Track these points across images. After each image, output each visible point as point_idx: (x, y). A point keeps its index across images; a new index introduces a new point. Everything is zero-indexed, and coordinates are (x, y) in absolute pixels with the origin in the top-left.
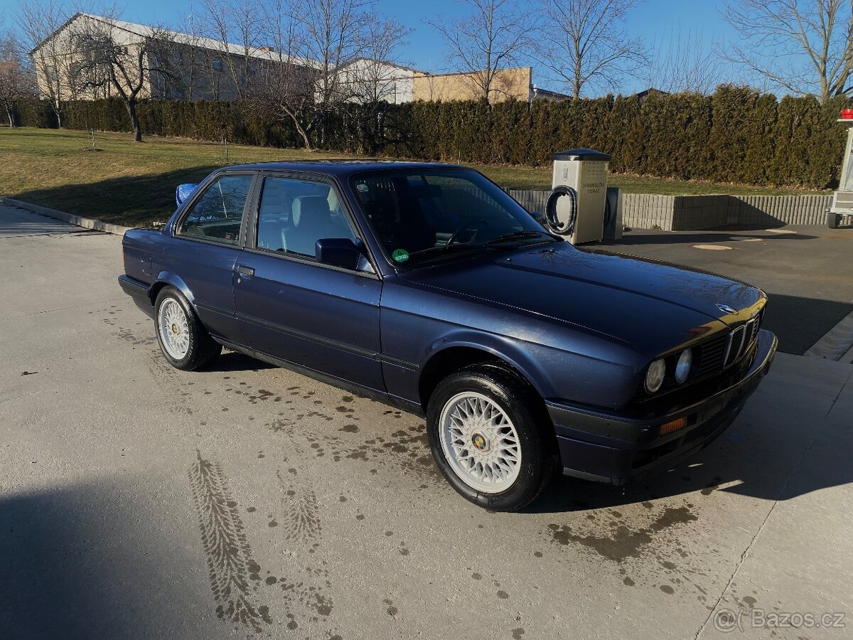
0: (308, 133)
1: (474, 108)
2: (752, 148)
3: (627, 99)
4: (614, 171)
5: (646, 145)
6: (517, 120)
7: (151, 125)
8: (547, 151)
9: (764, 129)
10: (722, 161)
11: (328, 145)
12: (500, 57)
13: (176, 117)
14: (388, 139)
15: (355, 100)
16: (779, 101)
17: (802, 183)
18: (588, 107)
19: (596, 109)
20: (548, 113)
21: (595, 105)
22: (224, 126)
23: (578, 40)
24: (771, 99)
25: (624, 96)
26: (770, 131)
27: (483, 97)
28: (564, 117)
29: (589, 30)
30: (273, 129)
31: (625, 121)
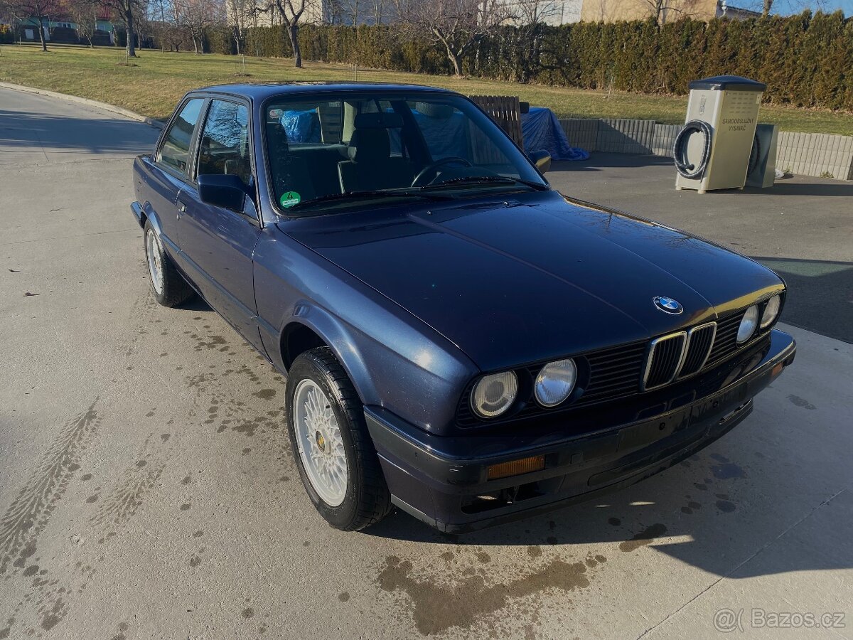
0: (458, 58)
1: (639, 29)
3: (828, 16)
4: (800, 105)
5: (845, 73)
6: (688, 43)
7: (317, 51)
11: (481, 71)
13: (340, 42)
14: (542, 65)
15: (510, 22)
18: (777, 27)
20: (726, 36)
21: (787, 24)
22: (382, 52)
25: (824, 13)
27: (651, 17)
28: (746, 39)
30: (428, 55)
31: (823, 44)
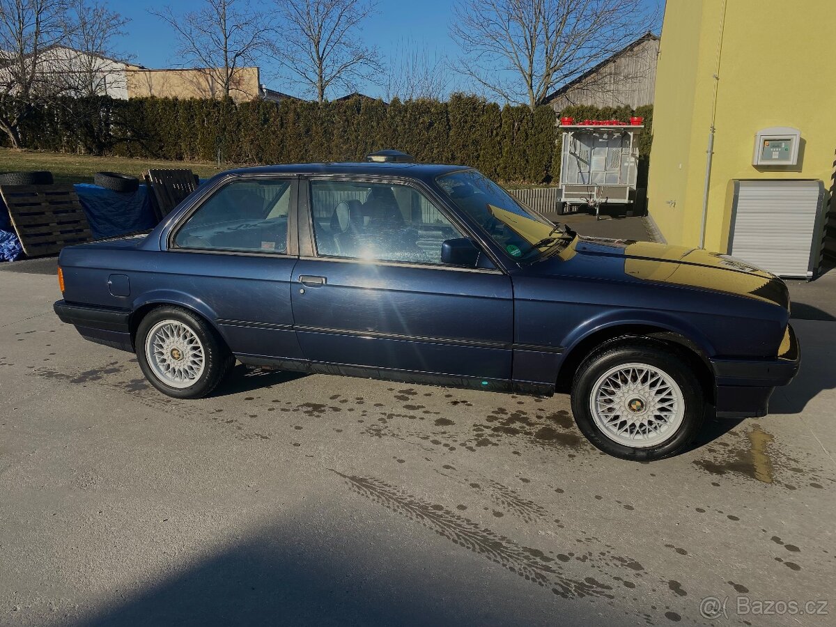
1: (217, 106)
2: (484, 149)
6: (266, 120)
8: (300, 151)
9: (492, 133)
10: (462, 160)
11: (36, 144)
12: (237, 55)
14: (116, 138)
15: (70, 93)
16: (501, 108)
17: (524, 178)
18: (337, 110)
19: (345, 112)
21: (344, 108)
23: (317, 44)
24: (495, 106)
26: (497, 134)
28: (315, 118)
29: (326, 36)
31: (374, 124)
